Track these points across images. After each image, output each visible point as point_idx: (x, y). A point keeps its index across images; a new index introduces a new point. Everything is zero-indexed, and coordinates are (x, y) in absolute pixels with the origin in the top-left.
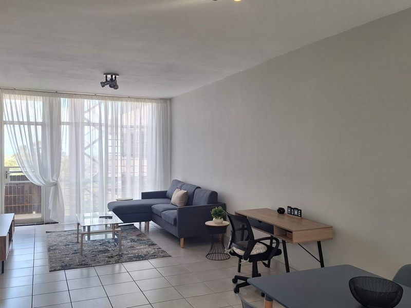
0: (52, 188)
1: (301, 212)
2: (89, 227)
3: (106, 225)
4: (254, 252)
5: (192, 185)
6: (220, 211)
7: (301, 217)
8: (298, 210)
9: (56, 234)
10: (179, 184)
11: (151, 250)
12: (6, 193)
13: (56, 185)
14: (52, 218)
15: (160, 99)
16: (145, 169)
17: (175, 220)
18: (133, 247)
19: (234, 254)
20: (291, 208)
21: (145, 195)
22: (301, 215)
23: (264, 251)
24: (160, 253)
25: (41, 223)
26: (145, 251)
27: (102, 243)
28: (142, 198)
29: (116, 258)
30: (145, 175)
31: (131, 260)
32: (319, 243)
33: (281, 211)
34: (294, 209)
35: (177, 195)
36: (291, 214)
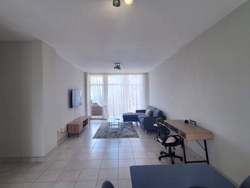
0: (105, 108)
1: (195, 123)
2: (111, 123)
3: (119, 123)
4: (168, 142)
5: (154, 108)
6: (160, 120)
7: (195, 125)
8: (194, 122)
9: (104, 124)
10: (149, 107)
11: (132, 134)
12: (92, 109)
13: (106, 106)
14: (105, 118)
15: (144, 73)
16: (138, 101)
17: (143, 122)
18: (127, 132)
19: (158, 141)
20: (191, 121)
21: (137, 111)
22: (195, 124)
23: (173, 142)
24: (136, 136)
25: (102, 119)
26: (130, 134)
27: (117, 129)
28: (136, 112)
29: (118, 136)
30: (138, 103)
31: (123, 137)
32: (205, 141)
33: (186, 122)
34: (192, 121)
35: (147, 111)
36: (191, 124)
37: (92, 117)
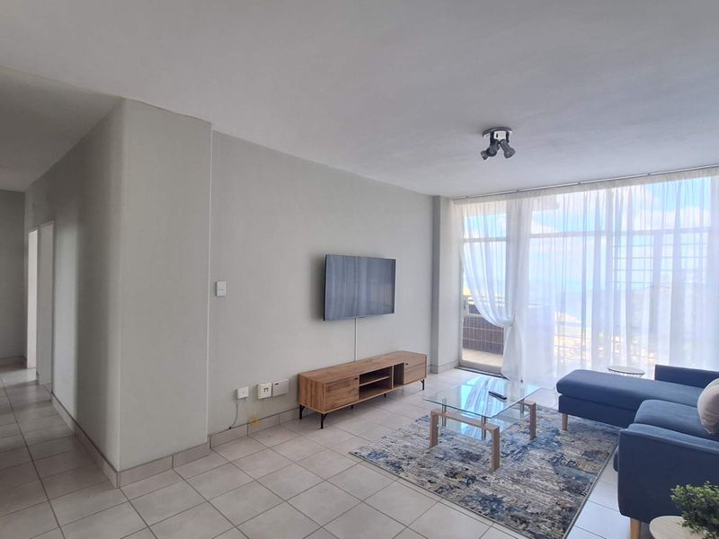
13: (512, 325)
28: (656, 378)
31: (467, 500)
37: (469, 356)
